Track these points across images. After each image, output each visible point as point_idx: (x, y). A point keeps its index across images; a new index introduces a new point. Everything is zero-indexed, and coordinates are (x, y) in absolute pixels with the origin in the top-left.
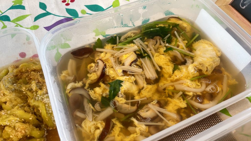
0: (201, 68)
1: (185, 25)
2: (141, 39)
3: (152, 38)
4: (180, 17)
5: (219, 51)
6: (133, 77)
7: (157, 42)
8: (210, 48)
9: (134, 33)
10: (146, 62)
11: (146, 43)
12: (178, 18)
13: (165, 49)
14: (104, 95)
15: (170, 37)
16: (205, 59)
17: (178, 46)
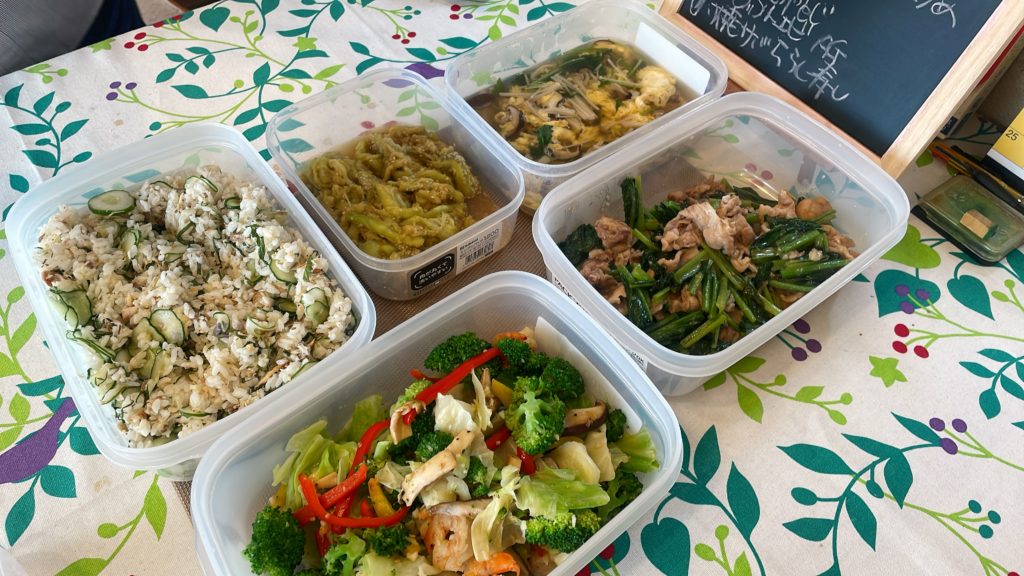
0: (651, 99)
1: (621, 50)
2: (561, 75)
3: (578, 71)
4: (612, 39)
5: (673, 78)
6: (564, 121)
7: (585, 77)
8: (661, 76)
9: (548, 68)
10: (577, 102)
11: (570, 79)
12: (609, 41)
13: (599, 83)
14: (532, 144)
15: (602, 68)
16: (656, 89)
17: (617, 78)
